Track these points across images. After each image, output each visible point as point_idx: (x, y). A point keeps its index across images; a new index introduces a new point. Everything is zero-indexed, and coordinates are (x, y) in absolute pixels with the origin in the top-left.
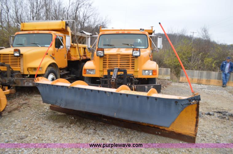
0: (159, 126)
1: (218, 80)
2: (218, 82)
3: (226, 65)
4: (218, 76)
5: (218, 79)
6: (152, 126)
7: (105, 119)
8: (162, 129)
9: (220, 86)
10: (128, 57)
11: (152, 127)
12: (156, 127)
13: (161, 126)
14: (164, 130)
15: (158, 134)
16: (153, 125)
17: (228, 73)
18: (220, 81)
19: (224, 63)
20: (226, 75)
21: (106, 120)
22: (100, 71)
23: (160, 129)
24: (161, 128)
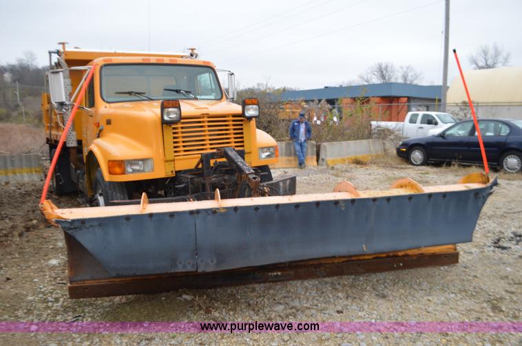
0: (396, 251)
1: (287, 158)
2: (288, 160)
3: (299, 126)
4: (286, 149)
5: (286, 155)
6: (384, 255)
7: (276, 274)
8: (403, 256)
9: (295, 168)
10: (225, 121)
11: (383, 258)
12: (391, 254)
13: (400, 251)
14: (407, 255)
15: (399, 268)
16: (384, 253)
17: (305, 141)
18: (290, 158)
19: (296, 124)
20: (301, 145)
21: (279, 273)
22: (167, 161)
23: (398, 256)
24: (400, 254)
